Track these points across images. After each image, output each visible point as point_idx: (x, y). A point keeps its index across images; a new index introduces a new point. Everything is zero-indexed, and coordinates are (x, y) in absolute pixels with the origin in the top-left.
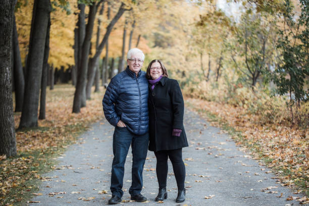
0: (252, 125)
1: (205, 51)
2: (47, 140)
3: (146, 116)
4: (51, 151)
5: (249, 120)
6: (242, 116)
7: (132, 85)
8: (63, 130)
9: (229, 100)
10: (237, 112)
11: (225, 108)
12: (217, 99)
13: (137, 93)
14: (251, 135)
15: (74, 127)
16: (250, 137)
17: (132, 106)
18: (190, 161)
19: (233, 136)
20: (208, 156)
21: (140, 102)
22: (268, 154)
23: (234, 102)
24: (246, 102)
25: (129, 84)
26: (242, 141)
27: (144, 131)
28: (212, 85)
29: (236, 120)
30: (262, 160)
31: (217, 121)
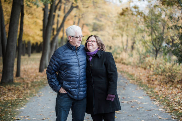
0: (159, 83)
1: (124, 34)
2: (17, 93)
3: (84, 84)
4: (17, 102)
5: (156, 79)
6: (151, 77)
7: (72, 57)
8: (30, 85)
9: (140, 65)
10: (147, 73)
11: (138, 70)
12: (132, 64)
13: (77, 64)
14: (161, 91)
15: (38, 83)
16: (160, 93)
17: (72, 76)
18: (118, 113)
19: (147, 92)
20: (131, 109)
21: (79, 72)
22: (177, 108)
23: (144, 66)
24: (152, 66)
25: (69, 56)
26: (155, 96)
27: (83, 96)
28: (129, 55)
29: (147, 79)
30: (173, 113)
31: (134, 79)
